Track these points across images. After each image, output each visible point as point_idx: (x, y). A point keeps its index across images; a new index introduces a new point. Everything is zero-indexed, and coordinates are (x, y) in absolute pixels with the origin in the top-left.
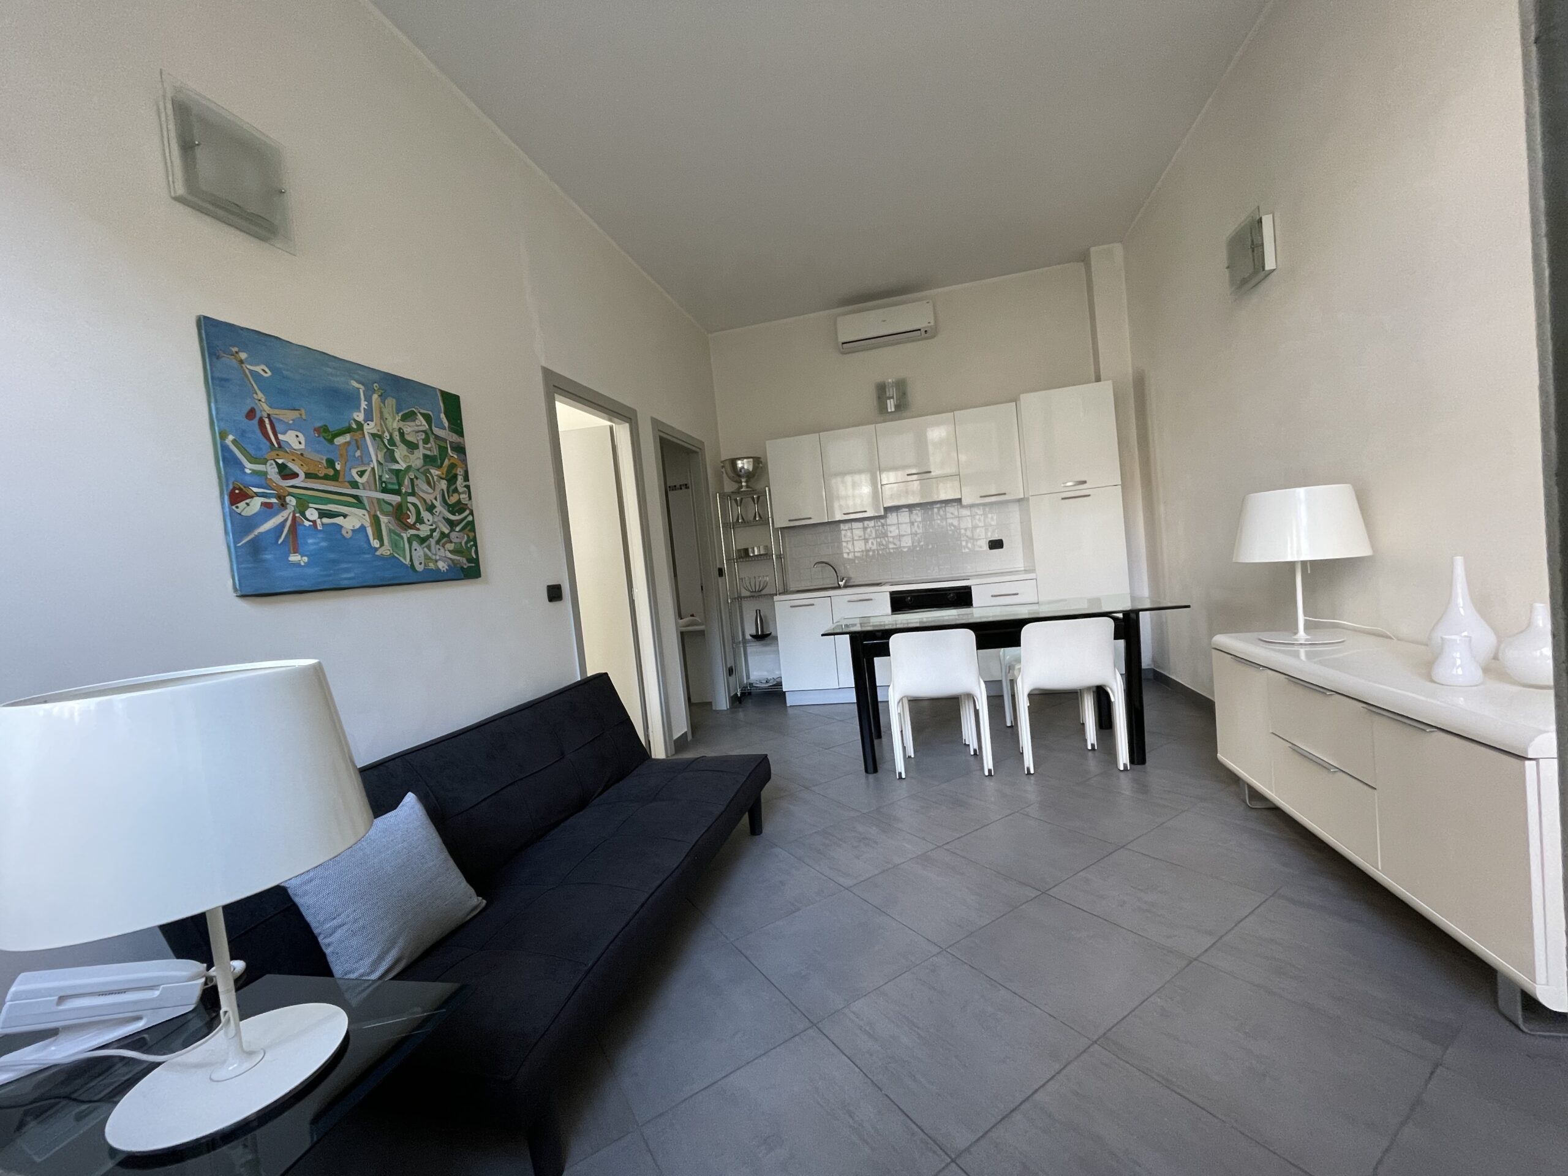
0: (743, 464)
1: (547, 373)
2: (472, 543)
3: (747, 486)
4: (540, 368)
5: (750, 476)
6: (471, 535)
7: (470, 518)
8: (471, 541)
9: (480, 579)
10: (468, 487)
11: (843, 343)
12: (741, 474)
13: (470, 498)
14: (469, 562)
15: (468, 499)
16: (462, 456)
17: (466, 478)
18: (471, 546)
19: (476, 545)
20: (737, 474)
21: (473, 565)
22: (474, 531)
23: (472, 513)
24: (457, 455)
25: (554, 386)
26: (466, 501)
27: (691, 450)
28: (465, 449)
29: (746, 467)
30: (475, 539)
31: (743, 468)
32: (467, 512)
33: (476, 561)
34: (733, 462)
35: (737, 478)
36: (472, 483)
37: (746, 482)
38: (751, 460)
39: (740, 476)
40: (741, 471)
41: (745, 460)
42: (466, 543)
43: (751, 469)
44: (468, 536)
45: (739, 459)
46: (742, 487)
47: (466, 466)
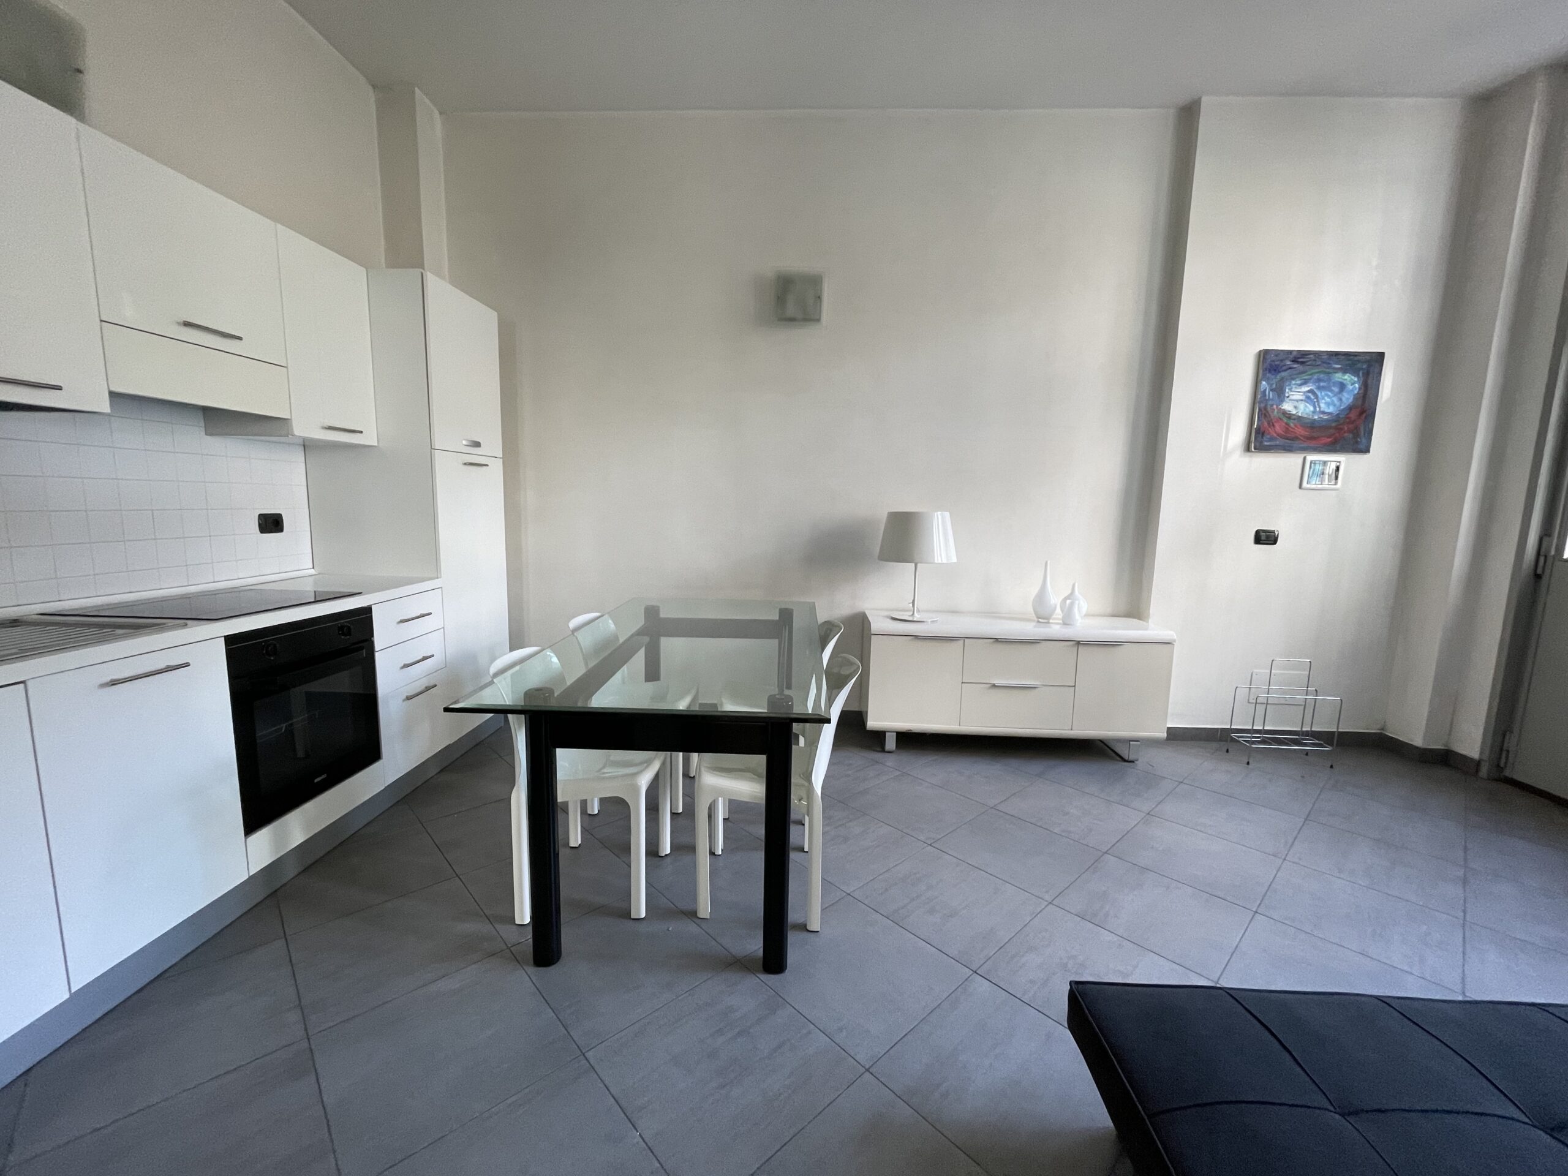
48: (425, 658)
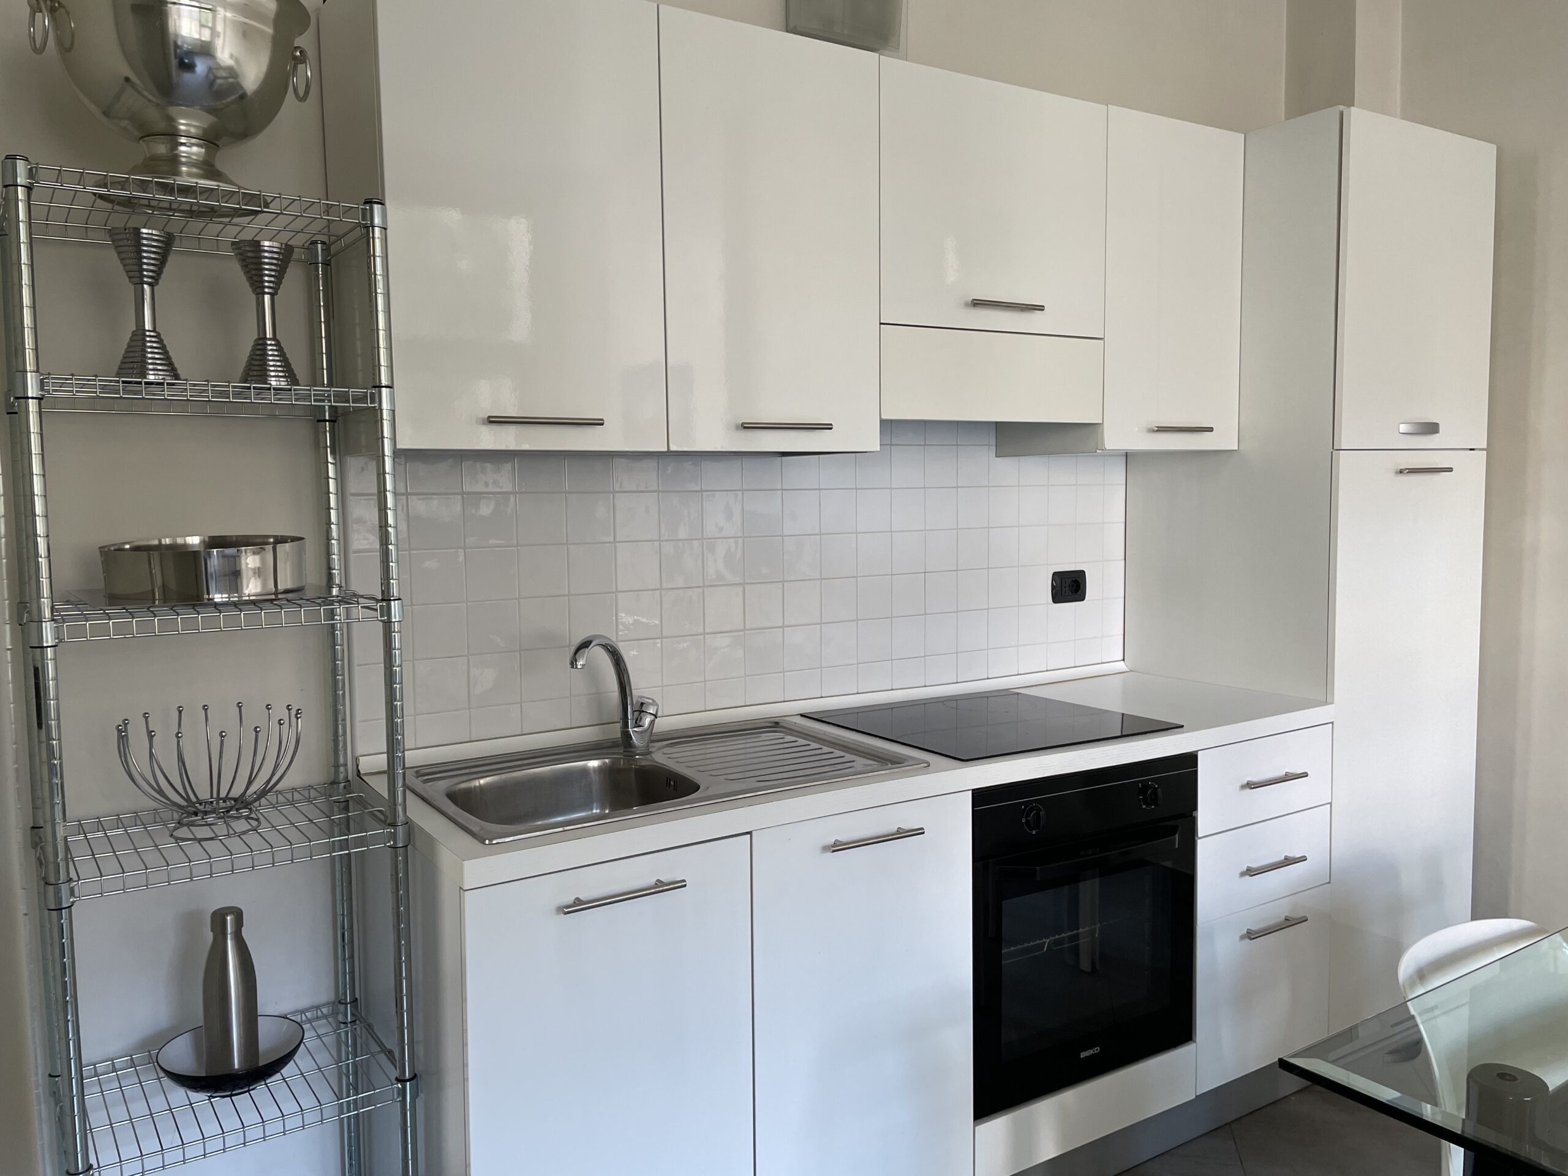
48: (1288, 862)
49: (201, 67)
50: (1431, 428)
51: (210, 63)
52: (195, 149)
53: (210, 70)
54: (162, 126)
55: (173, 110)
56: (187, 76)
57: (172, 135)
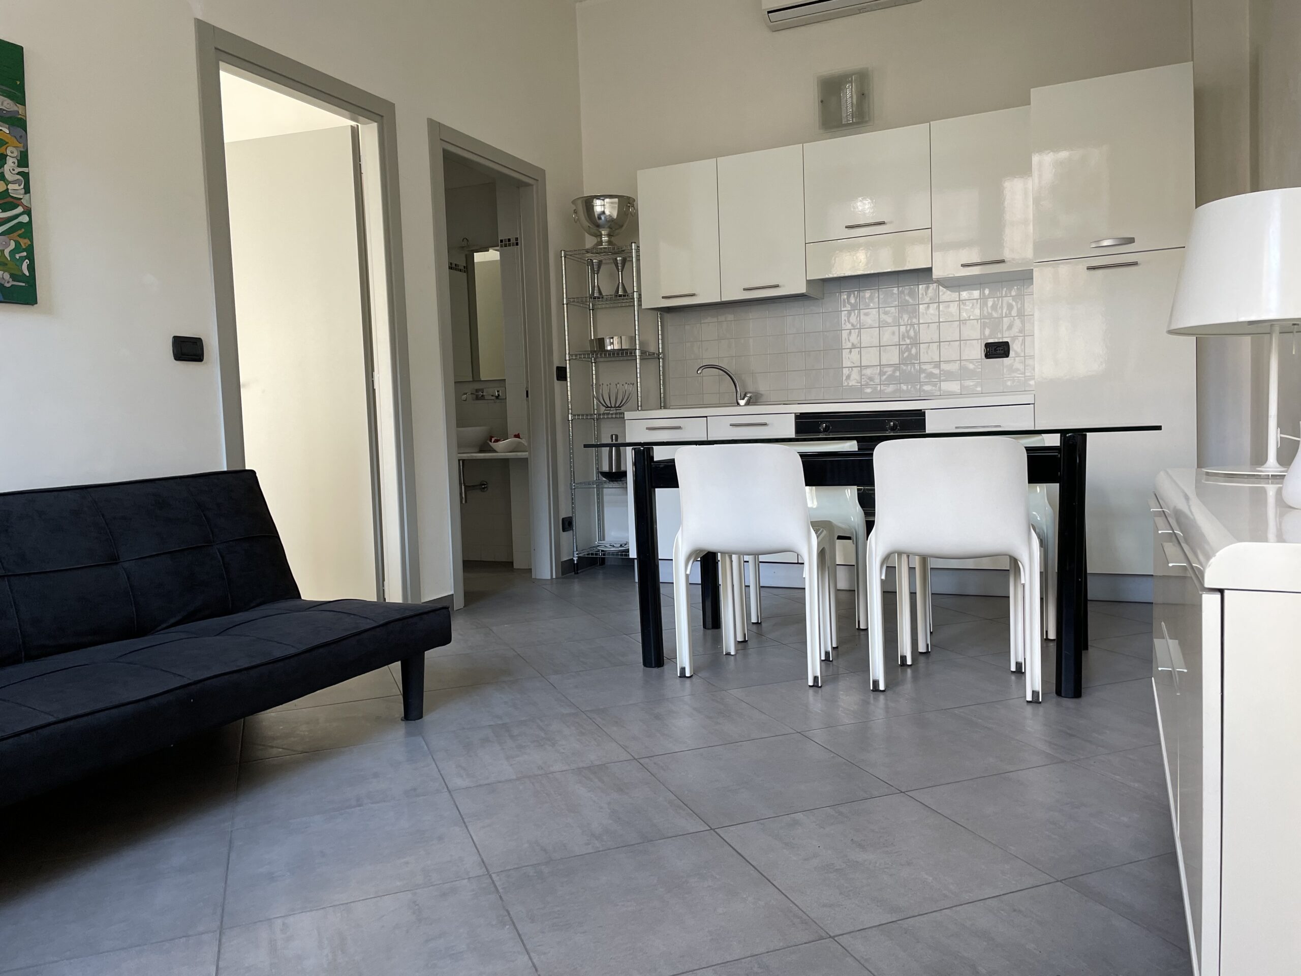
0: (604, 207)
1: (204, 30)
2: (25, 254)
3: (610, 242)
4: (193, 21)
5: (614, 225)
6: (24, 243)
7: (25, 219)
8: (24, 250)
9: (35, 305)
10: (26, 176)
11: (769, 12)
12: (600, 222)
13: (27, 190)
14: (14, 280)
15: (23, 191)
16: (20, 131)
17: (23, 160)
18: (22, 259)
19: (31, 257)
20: (595, 222)
21: (24, 284)
22: (31, 239)
23: (28, 212)
24: (9, 129)
25: (216, 49)
26: (20, 194)
27: (519, 181)
28: (25, 122)
29: (607, 212)
30: (30, 250)
31: (603, 213)
32: (20, 210)
33: (31, 281)
34: (588, 203)
35: (594, 229)
36: (34, 169)
37: (609, 235)
38: (616, 200)
39: (598, 226)
40: (600, 218)
41: (607, 200)
42: (12, 253)
43: (615, 215)
44: (17, 243)
45: (598, 197)
46: (601, 243)
47: (26, 146)
49: (603, 218)
50: (1131, 240)
51: (605, 216)
52: (606, 238)
53: (605, 217)
54: (599, 234)
55: (600, 230)
56: (601, 221)
57: (601, 235)
